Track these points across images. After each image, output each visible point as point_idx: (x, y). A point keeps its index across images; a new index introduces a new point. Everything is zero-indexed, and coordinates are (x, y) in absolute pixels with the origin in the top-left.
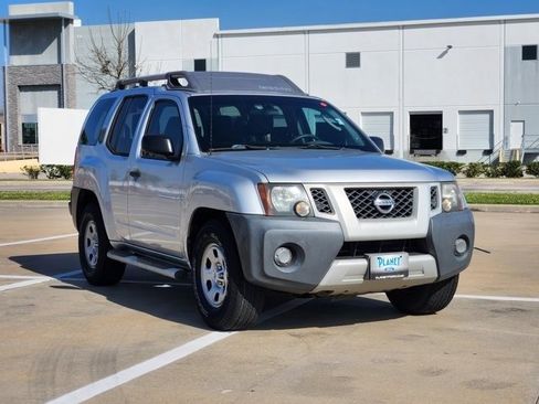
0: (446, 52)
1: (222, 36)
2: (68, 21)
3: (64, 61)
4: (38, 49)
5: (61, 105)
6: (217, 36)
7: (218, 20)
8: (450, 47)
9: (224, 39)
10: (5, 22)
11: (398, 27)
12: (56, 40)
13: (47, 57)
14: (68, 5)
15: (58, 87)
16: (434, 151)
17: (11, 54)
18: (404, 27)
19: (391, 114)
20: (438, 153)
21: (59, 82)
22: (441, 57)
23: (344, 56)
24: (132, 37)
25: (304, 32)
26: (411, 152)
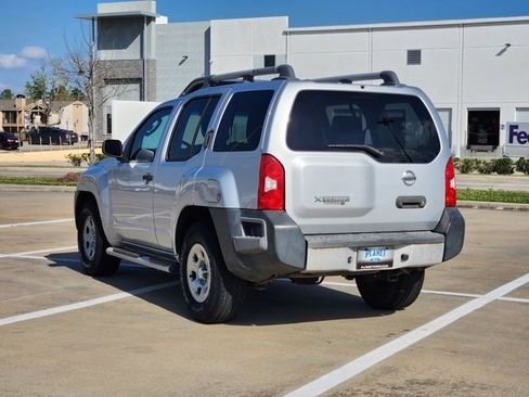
0: (504, 50)
1: (291, 33)
2: (150, 19)
3: (146, 57)
4: (123, 44)
5: (142, 98)
6: (285, 33)
7: (287, 18)
8: (509, 45)
9: (293, 36)
10: (93, 19)
11: (458, 26)
12: (139, 37)
13: (130, 53)
14: (150, 4)
15: (139, 81)
16: (490, 147)
17: (99, 49)
18: (464, 25)
19: (450, 110)
20: (495, 148)
21: (141, 76)
22: (499, 54)
23: (406, 53)
24: (208, 34)
25: (368, 30)
26: (468, 148)
